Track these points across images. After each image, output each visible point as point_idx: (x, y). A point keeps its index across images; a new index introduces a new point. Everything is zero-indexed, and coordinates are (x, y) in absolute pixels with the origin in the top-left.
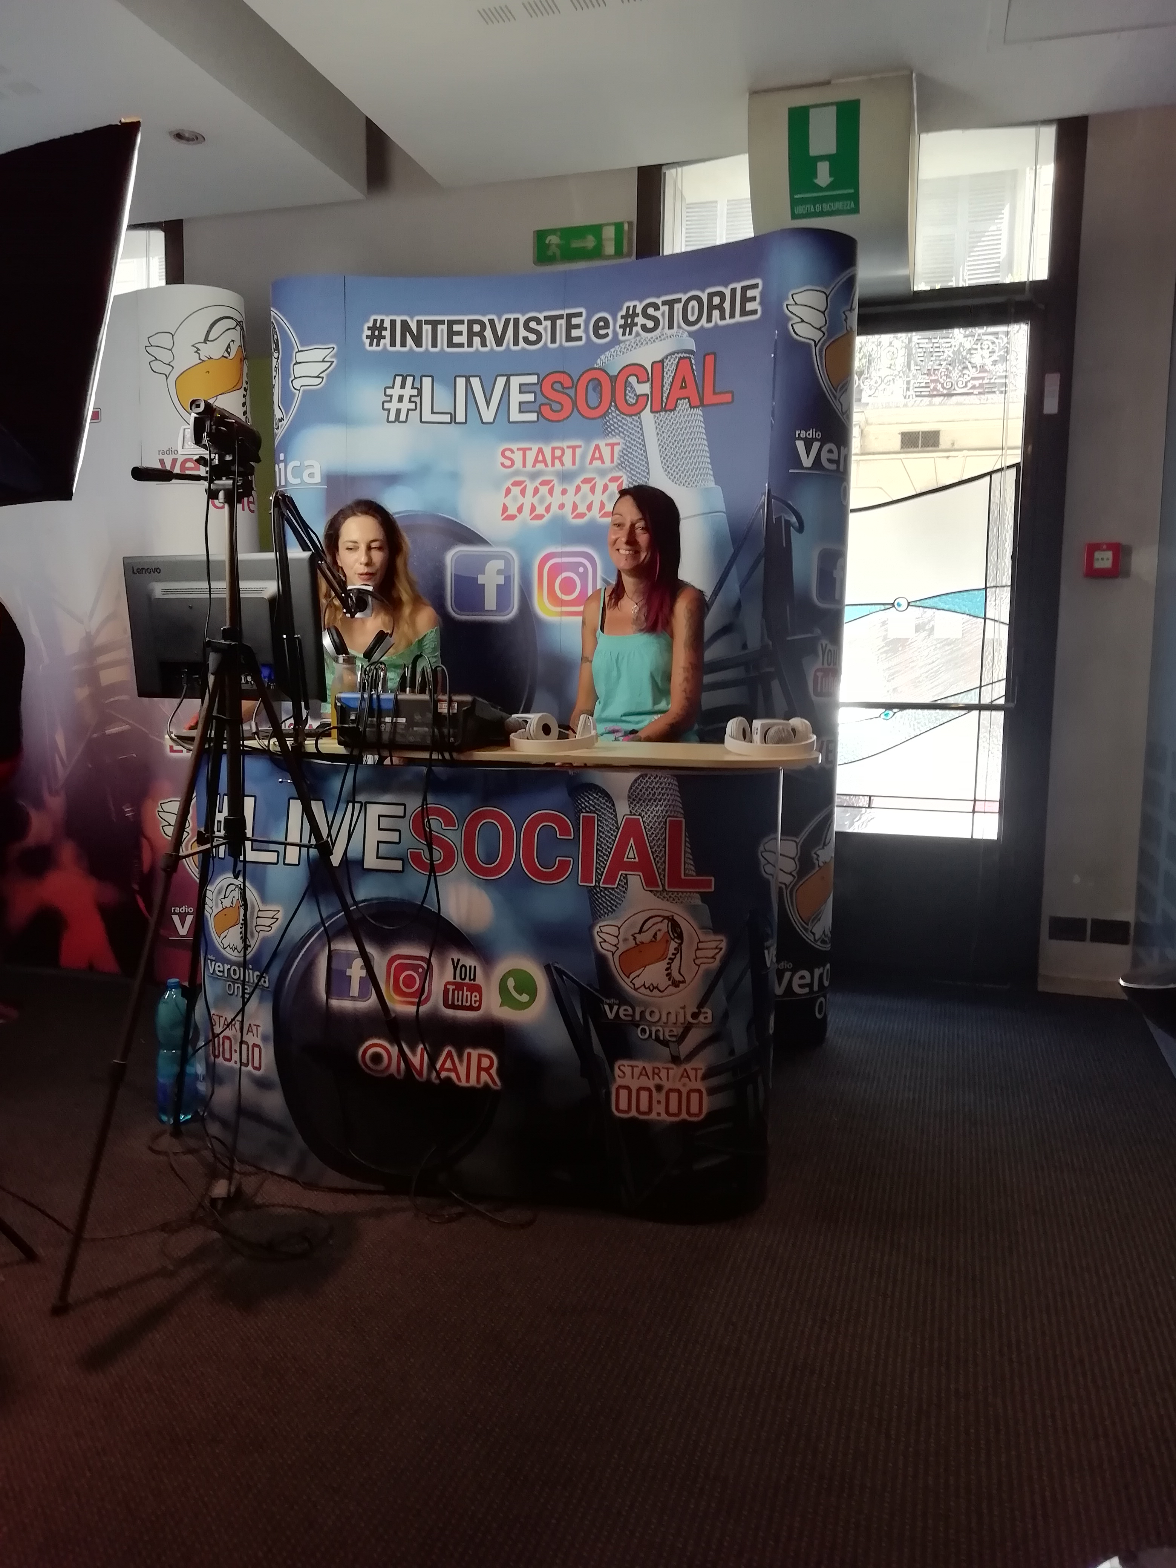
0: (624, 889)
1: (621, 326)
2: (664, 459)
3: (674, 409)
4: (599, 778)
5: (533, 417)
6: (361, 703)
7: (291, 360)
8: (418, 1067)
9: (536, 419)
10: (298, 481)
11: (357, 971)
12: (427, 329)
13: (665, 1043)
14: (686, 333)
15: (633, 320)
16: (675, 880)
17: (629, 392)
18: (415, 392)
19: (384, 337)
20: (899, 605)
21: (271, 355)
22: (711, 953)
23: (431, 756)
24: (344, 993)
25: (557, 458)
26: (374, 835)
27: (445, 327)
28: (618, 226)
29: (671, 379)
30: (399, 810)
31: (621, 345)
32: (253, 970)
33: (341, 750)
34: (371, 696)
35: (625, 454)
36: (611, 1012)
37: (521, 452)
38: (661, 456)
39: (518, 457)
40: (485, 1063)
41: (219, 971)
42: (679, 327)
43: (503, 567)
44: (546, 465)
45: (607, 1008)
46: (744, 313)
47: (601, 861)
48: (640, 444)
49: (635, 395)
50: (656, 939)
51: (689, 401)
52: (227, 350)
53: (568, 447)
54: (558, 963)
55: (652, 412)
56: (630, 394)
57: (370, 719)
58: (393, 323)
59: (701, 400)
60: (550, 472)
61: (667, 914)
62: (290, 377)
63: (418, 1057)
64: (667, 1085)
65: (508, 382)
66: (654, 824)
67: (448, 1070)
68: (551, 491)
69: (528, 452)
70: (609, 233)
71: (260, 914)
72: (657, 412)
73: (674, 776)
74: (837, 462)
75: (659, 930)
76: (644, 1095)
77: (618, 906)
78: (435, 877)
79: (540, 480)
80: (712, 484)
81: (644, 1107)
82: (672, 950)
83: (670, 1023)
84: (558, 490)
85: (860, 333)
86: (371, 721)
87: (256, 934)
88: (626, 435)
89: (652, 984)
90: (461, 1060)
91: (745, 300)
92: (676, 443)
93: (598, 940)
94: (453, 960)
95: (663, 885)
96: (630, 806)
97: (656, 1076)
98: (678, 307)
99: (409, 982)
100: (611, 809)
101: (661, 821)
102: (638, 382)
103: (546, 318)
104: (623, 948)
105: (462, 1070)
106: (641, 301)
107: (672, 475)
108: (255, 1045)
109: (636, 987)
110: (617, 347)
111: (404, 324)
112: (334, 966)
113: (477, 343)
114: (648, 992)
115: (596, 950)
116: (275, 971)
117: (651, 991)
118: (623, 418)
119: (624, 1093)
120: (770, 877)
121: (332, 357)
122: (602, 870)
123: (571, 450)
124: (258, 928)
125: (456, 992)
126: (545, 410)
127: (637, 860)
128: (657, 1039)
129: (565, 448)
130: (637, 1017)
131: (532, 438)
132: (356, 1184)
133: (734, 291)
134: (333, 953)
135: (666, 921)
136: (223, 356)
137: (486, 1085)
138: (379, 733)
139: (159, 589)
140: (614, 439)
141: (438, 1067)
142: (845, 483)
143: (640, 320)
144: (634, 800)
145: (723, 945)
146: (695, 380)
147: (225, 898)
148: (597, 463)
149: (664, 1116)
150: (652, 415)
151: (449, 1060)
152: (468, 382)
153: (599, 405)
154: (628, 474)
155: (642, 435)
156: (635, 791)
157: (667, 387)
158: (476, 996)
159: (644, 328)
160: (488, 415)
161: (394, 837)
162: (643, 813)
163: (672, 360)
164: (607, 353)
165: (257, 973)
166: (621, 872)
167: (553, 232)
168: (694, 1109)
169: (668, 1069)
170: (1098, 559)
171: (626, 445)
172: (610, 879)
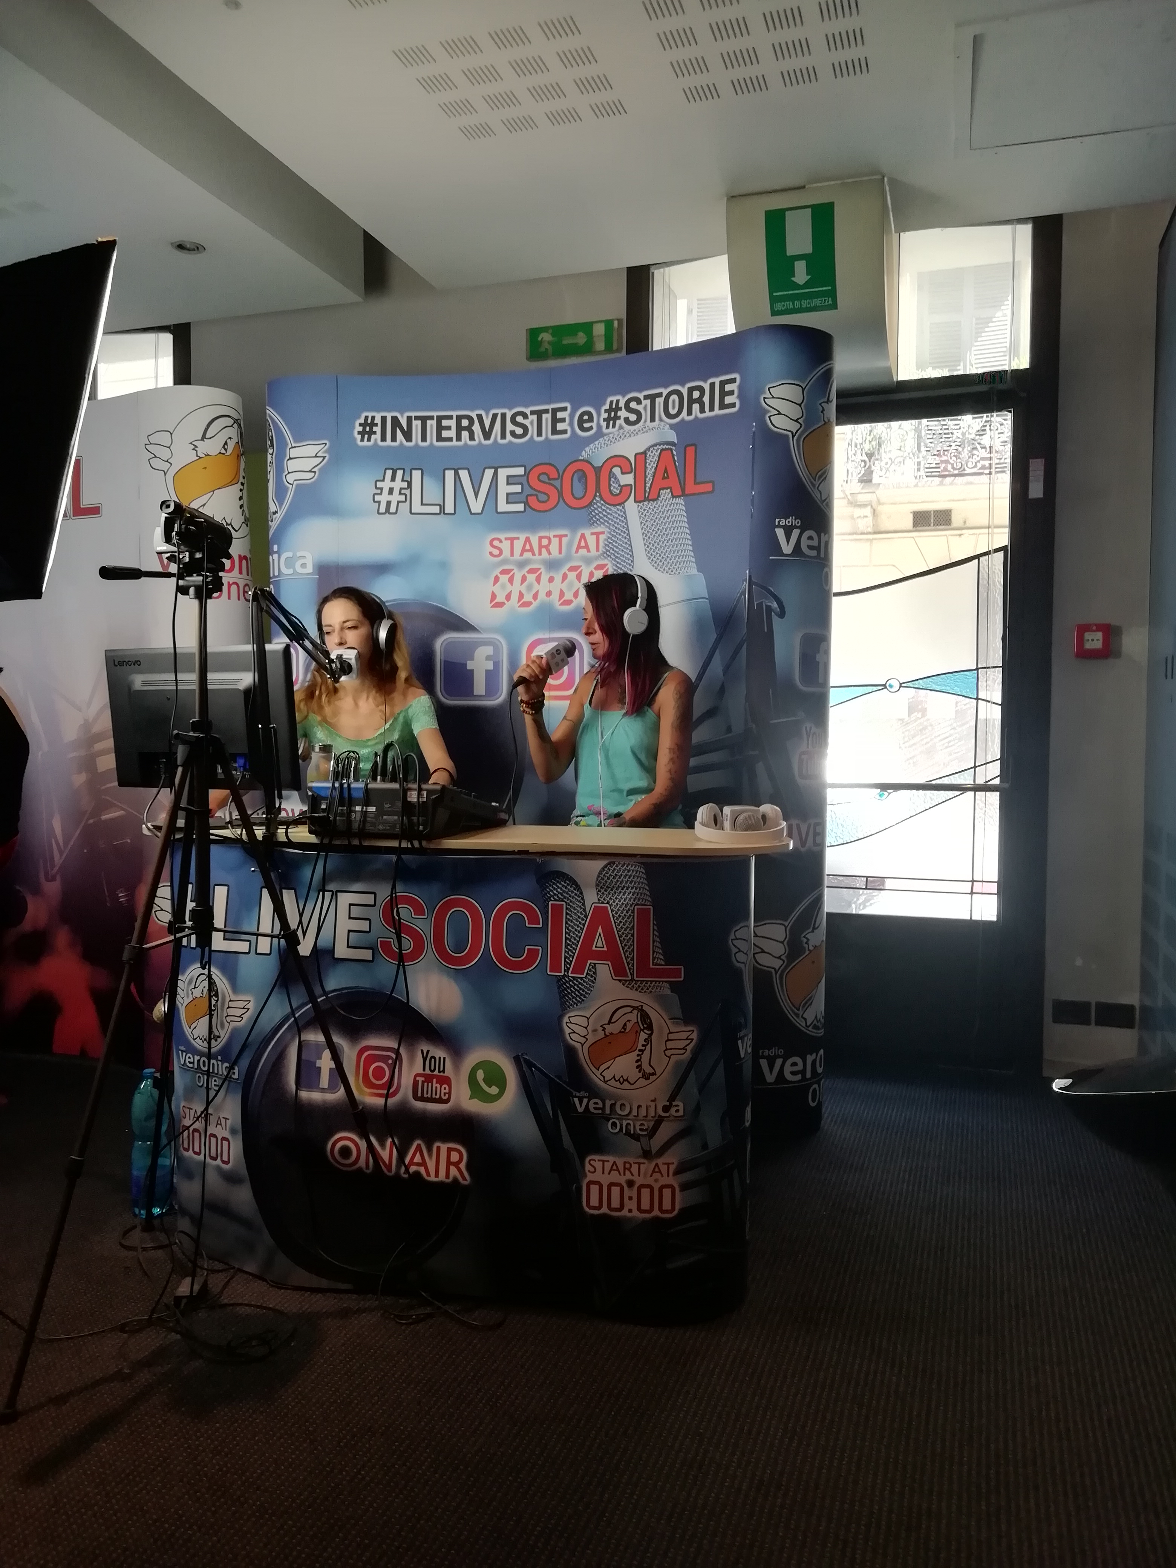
0: (593, 979)
1: (605, 420)
2: (648, 547)
3: (657, 499)
4: (566, 865)
5: (520, 507)
6: (332, 792)
7: (285, 456)
8: (387, 1162)
9: (523, 510)
10: (291, 571)
11: (326, 1063)
12: (417, 424)
13: (636, 1137)
14: (668, 426)
15: (616, 414)
16: (644, 970)
17: (613, 482)
18: (405, 485)
19: (375, 433)
20: (891, 686)
21: (267, 450)
22: (682, 1044)
23: (400, 844)
24: (313, 1085)
25: (544, 547)
26: (345, 925)
27: (434, 422)
28: (608, 323)
29: (653, 470)
30: (369, 899)
31: (605, 437)
32: (223, 1061)
33: (313, 839)
34: (342, 785)
35: (610, 543)
36: (581, 1106)
37: (509, 542)
38: (645, 545)
39: (506, 546)
40: (455, 1157)
41: (190, 1063)
42: (661, 420)
43: (492, 653)
44: (534, 554)
45: (576, 1100)
46: (723, 406)
47: (569, 950)
48: (625, 533)
49: (619, 485)
50: (625, 1030)
51: (671, 492)
52: (224, 447)
53: (555, 536)
54: (526, 1054)
55: (635, 501)
56: (614, 485)
57: (340, 808)
58: (384, 419)
59: (683, 489)
60: (537, 560)
61: (636, 1004)
62: (284, 472)
63: (387, 1152)
64: (639, 1181)
65: (495, 474)
66: (622, 913)
67: (418, 1164)
68: (538, 580)
69: (515, 541)
70: (599, 330)
71: (231, 1004)
72: (640, 502)
73: (642, 863)
74: (817, 548)
75: (629, 1021)
76: (616, 1191)
77: (587, 996)
78: (404, 966)
79: (527, 569)
80: (694, 571)
81: (615, 1203)
82: (641, 1041)
83: (640, 1117)
84: (545, 578)
85: (838, 423)
86: (342, 810)
87: (227, 1025)
88: (610, 524)
89: (622, 1076)
90: (430, 1155)
91: (723, 394)
92: (659, 532)
93: (567, 1031)
94: (422, 1051)
95: (632, 975)
96: (598, 894)
97: (627, 1172)
98: (660, 401)
99: (379, 1073)
100: (579, 897)
101: (629, 910)
102: (622, 473)
103: (532, 413)
104: (591, 1039)
105: (431, 1165)
106: (624, 396)
107: (655, 563)
108: (223, 1139)
109: (606, 1079)
110: (601, 439)
111: (395, 420)
112: (304, 1057)
113: (465, 437)
114: (618, 1084)
115: (564, 1041)
116: (245, 1062)
117: (621, 1084)
118: (607, 508)
119: (594, 1189)
120: (742, 966)
121: (325, 452)
122: (571, 959)
123: (557, 539)
124: (229, 1019)
125: (426, 1084)
126: (532, 501)
127: (605, 949)
128: (628, 1133)
129: (552, 537)
130: (608, 1111)
131: (521, 528)
132: (324, 1283)
133: (712, 385)
134: (303, 1043)
135: (635, 1012)
136: (220, 453)
137: (455, 1180)
138: (349, 821)
139: (138, 681)
140: (599, 528)
141: (407, 1161)
142: (826, 570)
143: (623, 414)
144: (602, 888)
145: (694, 1036)
146: (677, 471)
147: (195, 988)
148: (583, 552)
149: (635, 1213)
150: (636, 505)
151: (418, 1154)
152: (457, 474)
153: (585, 495)
154: (613, 562)
155: (627, 524)
156: (603, 879)
157: (650, 477)
158: (445, 1089)
159: (627, 420)
160: (476, 506)
161: (364, 926)
162: (611, 902)
163: (654, 452)
164: (591, 445)
165: (227, 1065)
166: (589, 962)
167: (545, 329)
168: (667, 1205)
169: (639, 1164)
170: (1088, 640)
171: (610, 534)
172: (579, 968)
